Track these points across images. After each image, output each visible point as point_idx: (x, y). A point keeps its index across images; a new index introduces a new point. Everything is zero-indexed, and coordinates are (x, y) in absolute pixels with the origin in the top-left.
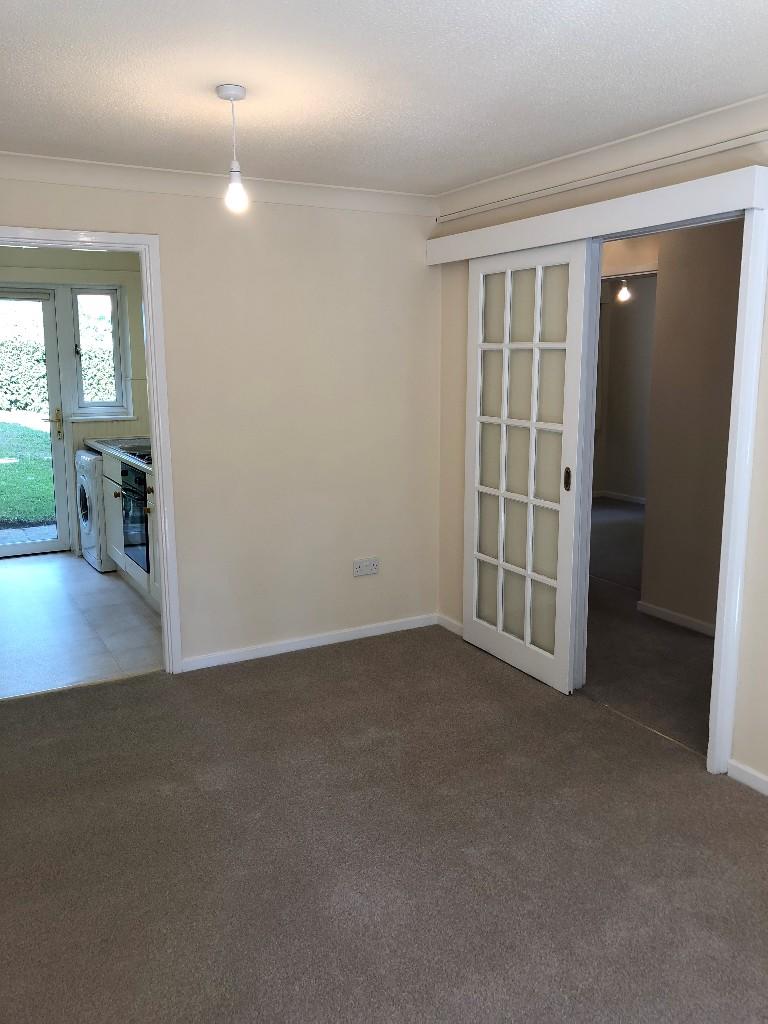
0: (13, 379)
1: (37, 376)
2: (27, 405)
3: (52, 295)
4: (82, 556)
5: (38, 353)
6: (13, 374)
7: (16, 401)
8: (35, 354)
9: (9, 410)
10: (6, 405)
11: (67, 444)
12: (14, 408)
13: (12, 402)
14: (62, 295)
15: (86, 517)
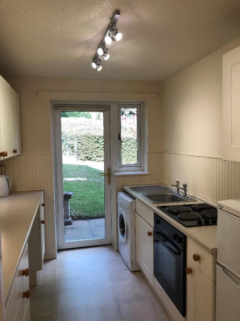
0: (87, 149)
1: (95, 147)
2: (91, 158)
3: (108, 109)
4: (118, 251)
5: (96, 139)
6: (87, 147)
7: (88, 157)
8: (94, 140)
9: (85, 160)
10: (84, 158)
11: (113, 186)
12: (86, 160)
13: (86, 157)
14: (113, 108)
15: (123, 233)
